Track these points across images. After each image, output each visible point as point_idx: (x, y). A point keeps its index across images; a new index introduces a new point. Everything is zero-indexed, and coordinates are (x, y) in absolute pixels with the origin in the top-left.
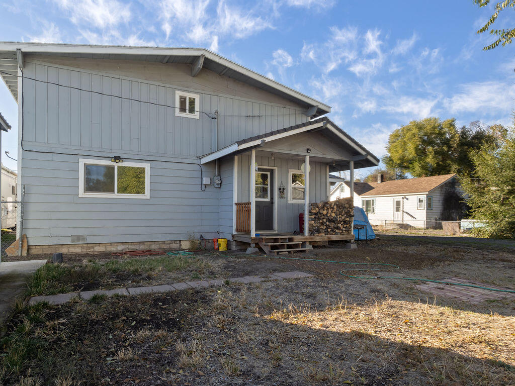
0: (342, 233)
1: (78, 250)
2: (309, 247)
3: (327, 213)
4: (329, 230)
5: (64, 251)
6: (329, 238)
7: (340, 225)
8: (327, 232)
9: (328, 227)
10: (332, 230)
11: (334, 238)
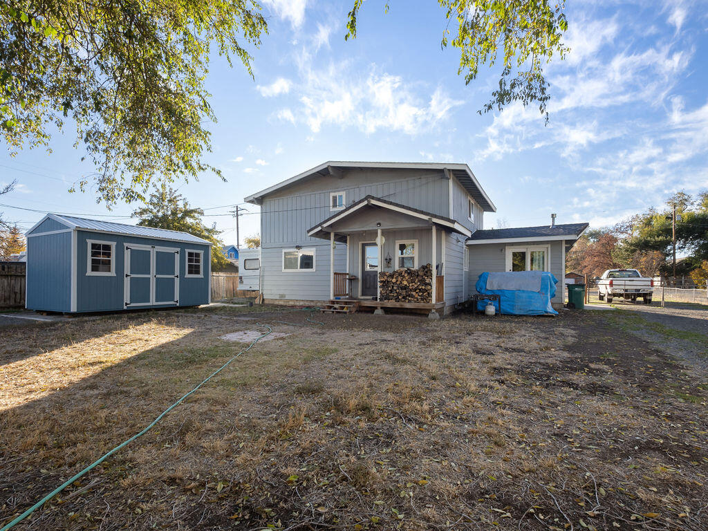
0: (417, 301)
1: (281, 303)
2: (379, 312)
3: (397, 281)
4: (400, 297)
5: (277, 303)
6: (401, 305)
7: (414, 293)
8: (397, 299)
9: (399, 294)
10: (403, 298)
11: (407, 305)
